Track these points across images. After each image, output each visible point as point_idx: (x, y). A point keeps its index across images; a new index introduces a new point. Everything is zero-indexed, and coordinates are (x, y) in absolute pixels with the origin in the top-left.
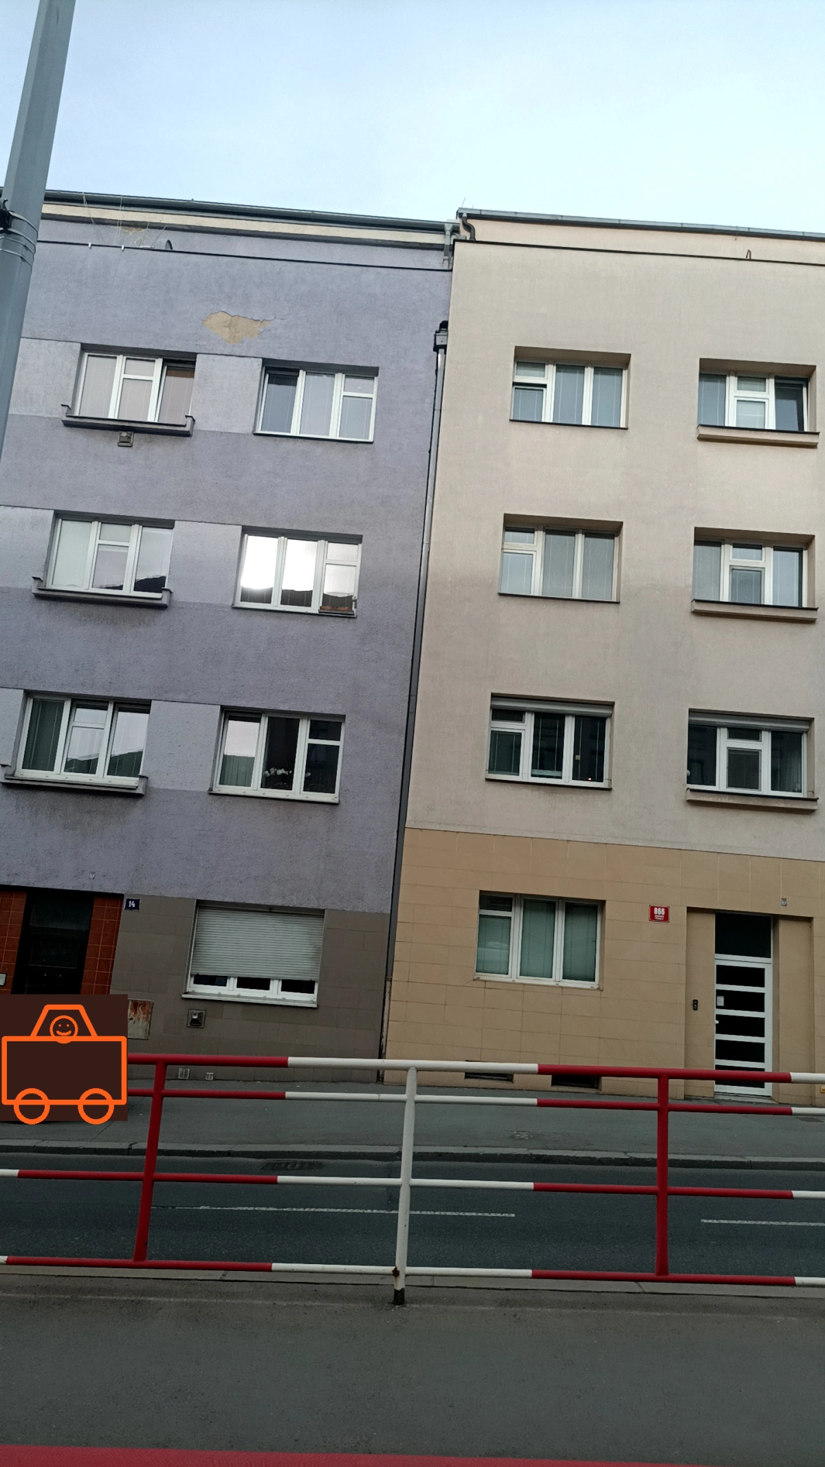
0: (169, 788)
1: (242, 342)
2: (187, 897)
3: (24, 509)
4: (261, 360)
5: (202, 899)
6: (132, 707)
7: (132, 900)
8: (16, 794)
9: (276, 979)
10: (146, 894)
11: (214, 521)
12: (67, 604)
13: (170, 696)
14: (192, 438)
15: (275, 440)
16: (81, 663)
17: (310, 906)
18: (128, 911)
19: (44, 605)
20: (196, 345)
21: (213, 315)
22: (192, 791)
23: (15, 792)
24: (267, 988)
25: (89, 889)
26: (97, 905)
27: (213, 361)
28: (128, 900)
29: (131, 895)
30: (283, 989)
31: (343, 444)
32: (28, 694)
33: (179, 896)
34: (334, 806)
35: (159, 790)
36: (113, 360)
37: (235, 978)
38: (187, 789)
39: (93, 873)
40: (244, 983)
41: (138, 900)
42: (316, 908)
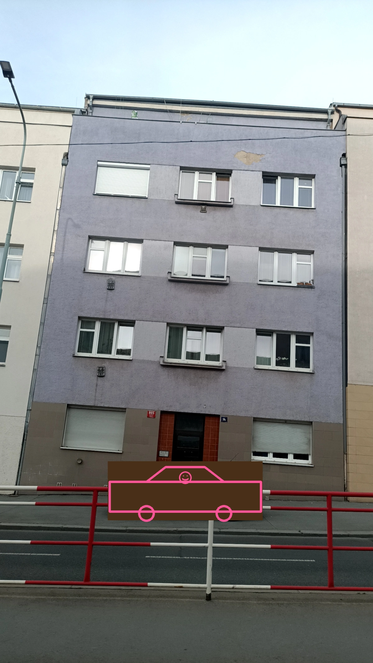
0: (236, 366)
1: (253, 164)
2: (249, 416)
3: (160, 241)
4: (261, 172)
5: (256, 417)
6: (216, 330)
7: (224, 418)
8: (167, 370)
9: (291, 454)
10: (230, 415)
11: (246, 245)
12: (183, 284)
13: (232, 325)
14: (233, 208)
15: (271, 208)
16: (191, 310)
17: (305, 420)
18: (222, 423)
19: (173, 284)
20: (232, 166)
21: (238, 153)
22: (246, 368)
23: (167, 368)
24: (287, 458)
25: (204, 413)
26: (207, 420)
27: (240, 173)
28: (222, 418)
29: (223, 415)
30: (294, 458)
31: (302, 209)
32: (168, 324)
33: (245, 416)
34: (313, 374)
35: (232, 367)
36: (193, 174)
37: (272, 453)
38: (244, 367)
39: (205, 405)
40: (276, 455)
41: (227, 418)
42: (308, 421)
